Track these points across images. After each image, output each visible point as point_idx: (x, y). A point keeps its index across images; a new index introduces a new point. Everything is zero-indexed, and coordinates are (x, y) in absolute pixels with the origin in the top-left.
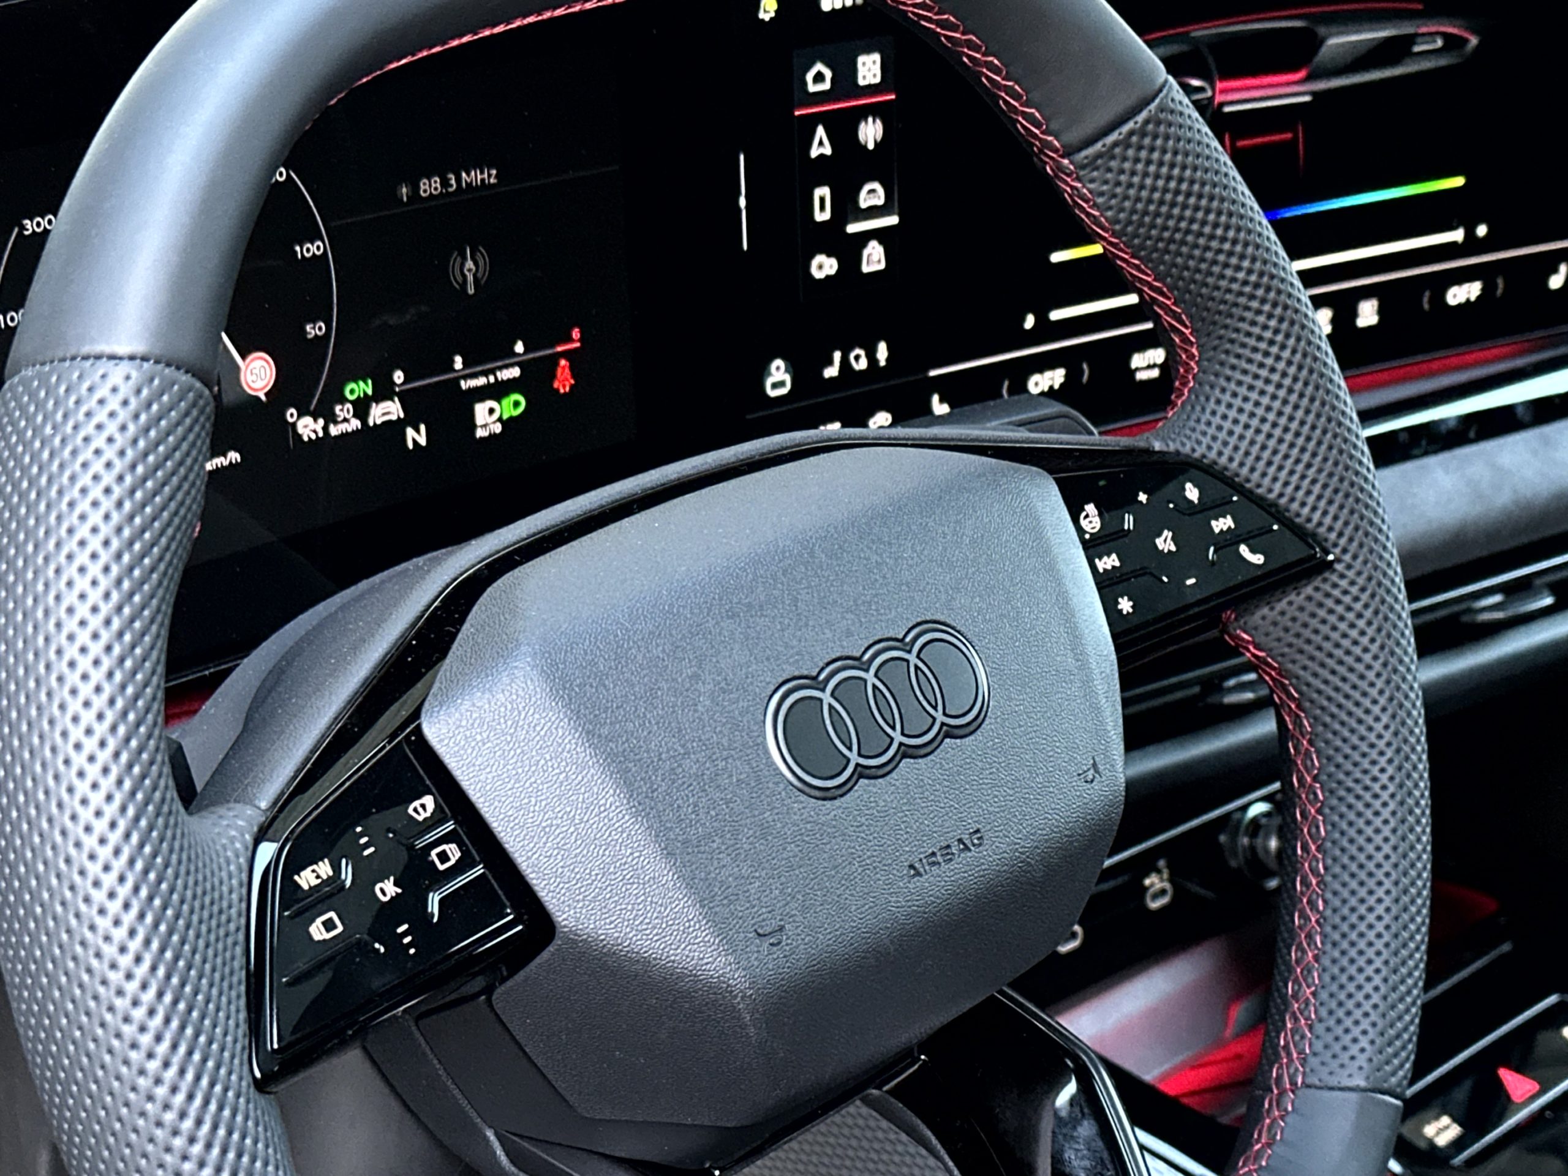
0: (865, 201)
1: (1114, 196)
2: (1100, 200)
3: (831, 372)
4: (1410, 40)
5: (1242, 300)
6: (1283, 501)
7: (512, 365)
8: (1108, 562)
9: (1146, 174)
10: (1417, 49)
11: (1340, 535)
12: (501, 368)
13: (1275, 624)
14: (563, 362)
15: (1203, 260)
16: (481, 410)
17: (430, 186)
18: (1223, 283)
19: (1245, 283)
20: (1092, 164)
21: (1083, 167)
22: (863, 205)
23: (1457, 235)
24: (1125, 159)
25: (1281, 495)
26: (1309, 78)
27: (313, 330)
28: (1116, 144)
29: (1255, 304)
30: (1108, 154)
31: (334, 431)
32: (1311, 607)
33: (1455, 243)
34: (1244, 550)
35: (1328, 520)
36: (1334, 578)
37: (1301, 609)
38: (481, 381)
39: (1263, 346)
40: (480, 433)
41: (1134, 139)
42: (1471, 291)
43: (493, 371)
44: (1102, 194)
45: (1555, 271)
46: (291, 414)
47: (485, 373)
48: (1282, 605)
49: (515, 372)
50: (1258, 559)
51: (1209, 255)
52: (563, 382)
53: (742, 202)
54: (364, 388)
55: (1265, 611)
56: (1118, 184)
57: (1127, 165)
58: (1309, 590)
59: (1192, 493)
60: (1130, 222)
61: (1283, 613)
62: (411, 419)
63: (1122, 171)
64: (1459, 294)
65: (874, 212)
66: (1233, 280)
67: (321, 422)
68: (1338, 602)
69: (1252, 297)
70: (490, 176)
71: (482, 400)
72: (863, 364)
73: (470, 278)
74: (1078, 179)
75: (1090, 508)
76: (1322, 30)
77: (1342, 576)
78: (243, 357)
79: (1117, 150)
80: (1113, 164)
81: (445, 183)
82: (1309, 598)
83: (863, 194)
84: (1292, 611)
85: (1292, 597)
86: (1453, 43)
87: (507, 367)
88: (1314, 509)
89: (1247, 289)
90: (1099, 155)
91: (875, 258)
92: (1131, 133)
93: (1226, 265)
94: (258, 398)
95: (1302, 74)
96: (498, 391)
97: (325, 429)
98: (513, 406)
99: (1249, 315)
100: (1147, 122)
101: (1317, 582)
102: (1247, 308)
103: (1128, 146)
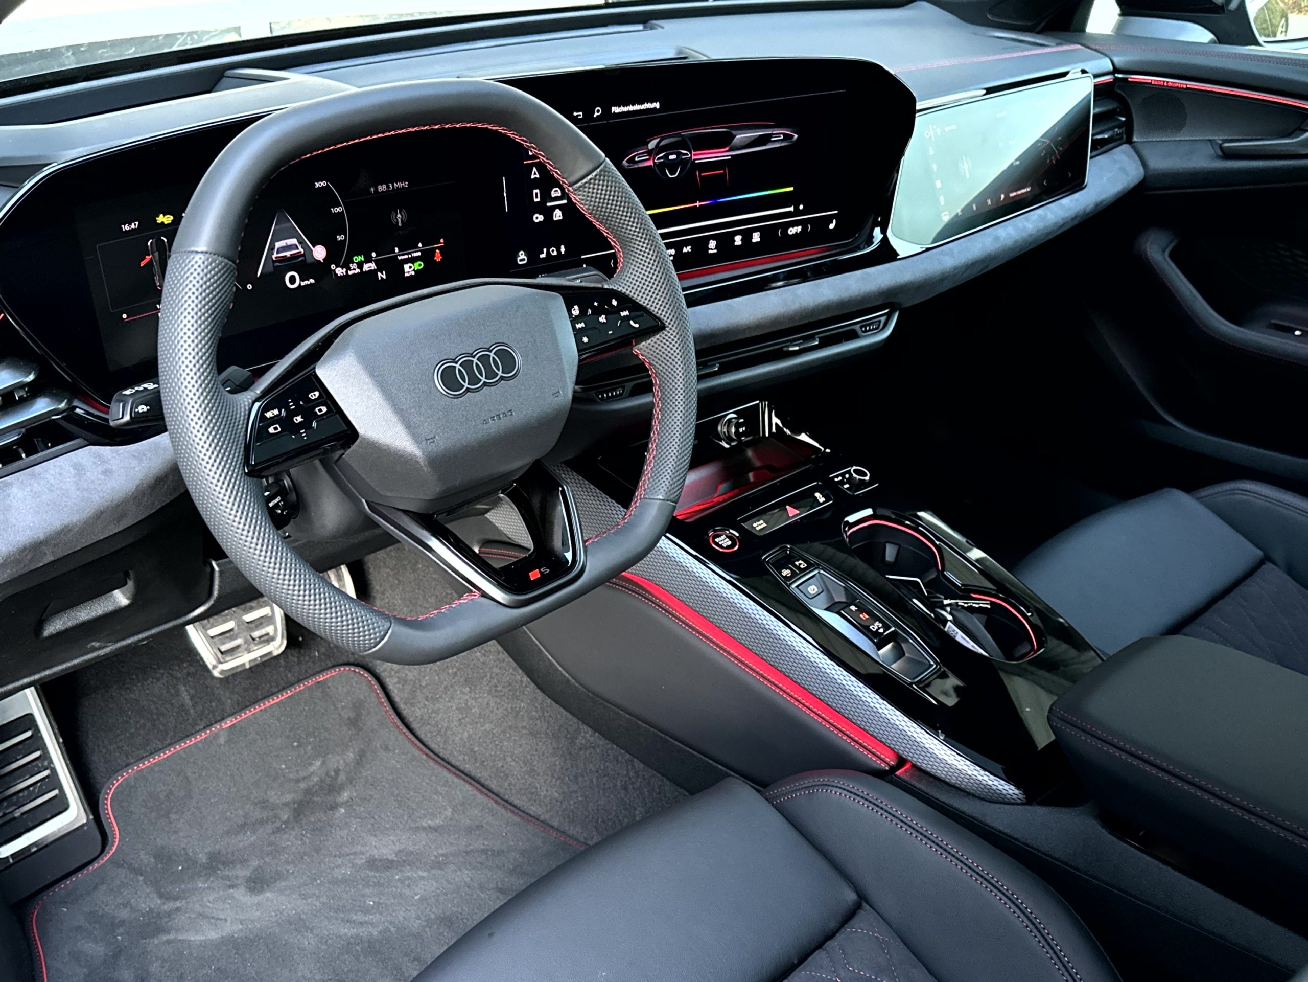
0: (554, 194)
1: (587, 201)
2: (583, 202)
3: (543, 256)
4: (771, 136)
5: (634, 237)
6: (649, 306)
7: (418, 251)
8: (580, 326)
9: (597, 193)
10: (773, 139)
11: (668, 318)
12: (413, 252)
13: (647, 348)
14: (437, 251)
15: (620, 223)
16: (406, 267)
17: (382, 188)
18: (628, 231)
19: (635, 231)
20: (578, 189)
21: (576, 190)
22: (553, 196)
23: (792, 209)
24: (589, 188)
25: (648, 304)
26: (729, 150)
27: (340, 238)
28: (586, 183)
29: (639, 239)
30: (584, 186)
31: (350, 273)
32: (658, 342)
33: (791, 212)
34: (632, 322)
35: (664, 313)
36: (666, 333)
37: (655, 343)
38: (406, 257)
39: (642, 253)
40: (406, 275)
41: (592, 181)
42: (798, 229)
43: (410, 253)
44: (583, 200)
45: (832, 222)
46: (333, 267)
47: (407, 254)
48: (649, 341)
49: (419, 254)
50: (637, 326)
51: (622, 221)
52: (438, 257)
53: (505, 194)
54: (361, 258)
55: (644, 343)
56: (588, 196)
57: (591, 190)
58: (658, 336)
59: (614, 303)
60: (593, 210)
61: (649, 344)
62: (380, 269)
63: (589, 192)
64: (792, 231)
65: (557, 199)
66: (631, 230)
67: (345, 270)
68: (667, 341)
69: (637, 236)
70: (406, 184)
71: (407, 263)
72: (555, 253)
73: (399, 220)
74: (575, 194)
75: (576, 307)
76: (734, 132)
77: (669, 332)
78: (314, 247)
79: (587, 185)
80: (586, 190)
81: (388, 187)
82: (658, 339)
83: (553, 192)
84: (652, 343)
85: (652, 339)
86: (787, 137)
87: (416, 252)
88: (659, 309)
89: (636, 234)
90: (580, 187)
91: (558, 215)
92: (591, 179)
93: (628, 225)
94: (320, 261)
95: (727, 149)
96: (413, 260)
97: (347, 272)
98: (419, 265)
99: (637, 243)
100: (596, 175)
101: (661, 334)
102: (636, 240)
103: (590, 184)
